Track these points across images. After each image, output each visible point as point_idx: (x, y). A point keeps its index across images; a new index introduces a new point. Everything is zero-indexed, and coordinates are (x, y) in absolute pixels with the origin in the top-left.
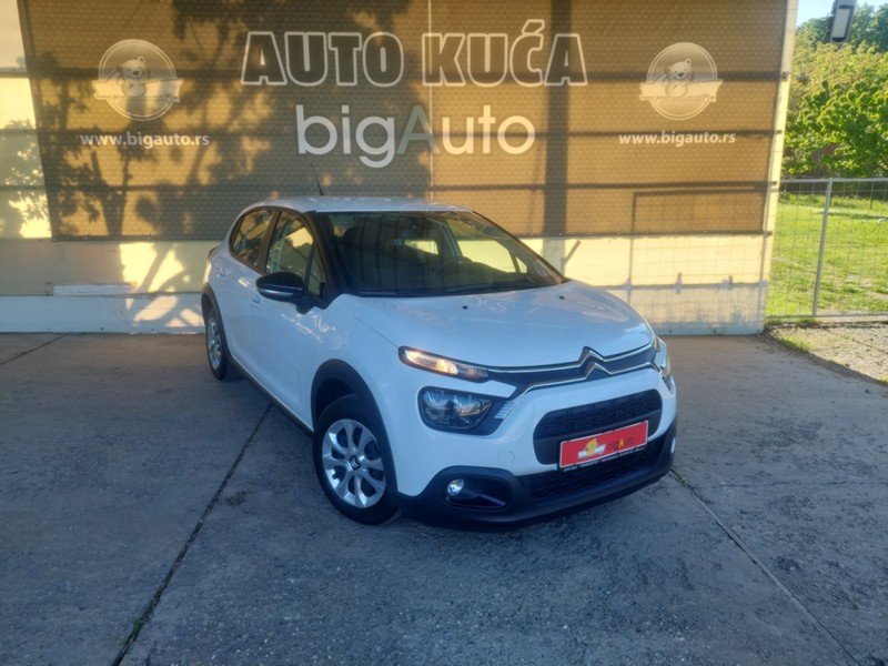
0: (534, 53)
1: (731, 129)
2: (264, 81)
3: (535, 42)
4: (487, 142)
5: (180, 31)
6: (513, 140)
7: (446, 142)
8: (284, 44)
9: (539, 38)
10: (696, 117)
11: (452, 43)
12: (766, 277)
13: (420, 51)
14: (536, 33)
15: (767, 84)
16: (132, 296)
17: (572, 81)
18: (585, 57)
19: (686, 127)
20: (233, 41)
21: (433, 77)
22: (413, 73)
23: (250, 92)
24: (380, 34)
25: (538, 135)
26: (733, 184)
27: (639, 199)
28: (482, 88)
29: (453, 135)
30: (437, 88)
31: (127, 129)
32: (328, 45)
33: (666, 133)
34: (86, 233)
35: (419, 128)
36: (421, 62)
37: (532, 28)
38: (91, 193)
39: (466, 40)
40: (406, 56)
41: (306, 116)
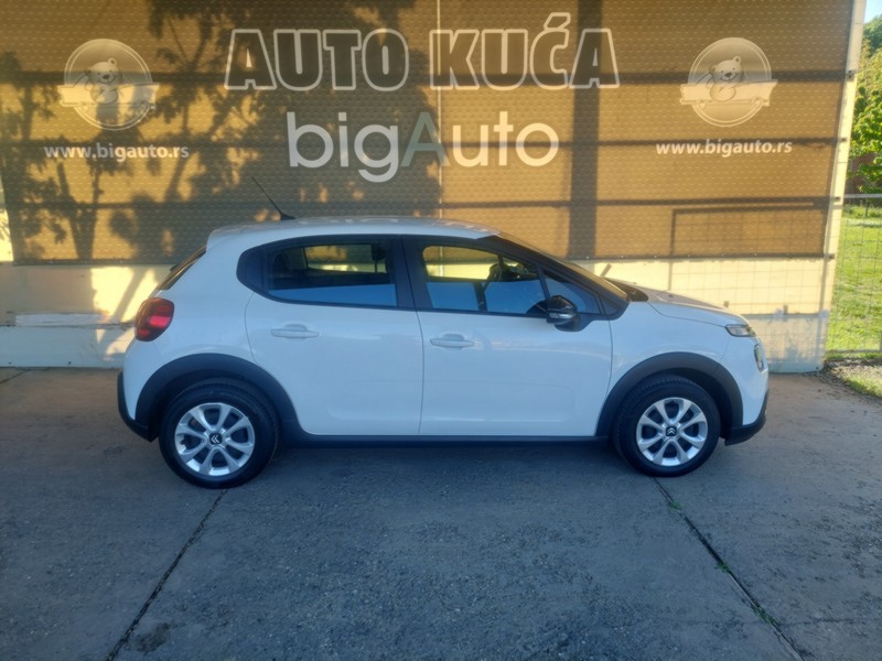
0: (557, 50)
1: (787, 137)
2: (250, 85)
3: (559, 38)
4: (503, 153)
5: (156, 27)
6: (534, 149)
7: (457, 153)
8: (273, 44)
9: (563, 34)
10: (747, 123)
11: (465, 41)
12: (827, 307)
13: (428, 50)
14: (561, 28)
15: (830, 85)
16: (103, 326)
17: (601, 83)
18: (617, 55)
19: (734, 135)
20: (215, 40)
21: (442, 79)
22: (419, 77)
23: (236, 99)
24: (383, 31)
25: (562, 145)
26: (788, 200)
27: (680, 217)
28: (498, 92)
29: (464, 145)
30: (447, 92)
31: (97, 139)
32: (322, 44)
33: (711, 141)
34: (51, 257)
35: (426, 137)
36: (428, 62)
37: (556, 22)
38: (58, 211)
39: (480, 37)
40: (411, 56)
41: (299, 125)
